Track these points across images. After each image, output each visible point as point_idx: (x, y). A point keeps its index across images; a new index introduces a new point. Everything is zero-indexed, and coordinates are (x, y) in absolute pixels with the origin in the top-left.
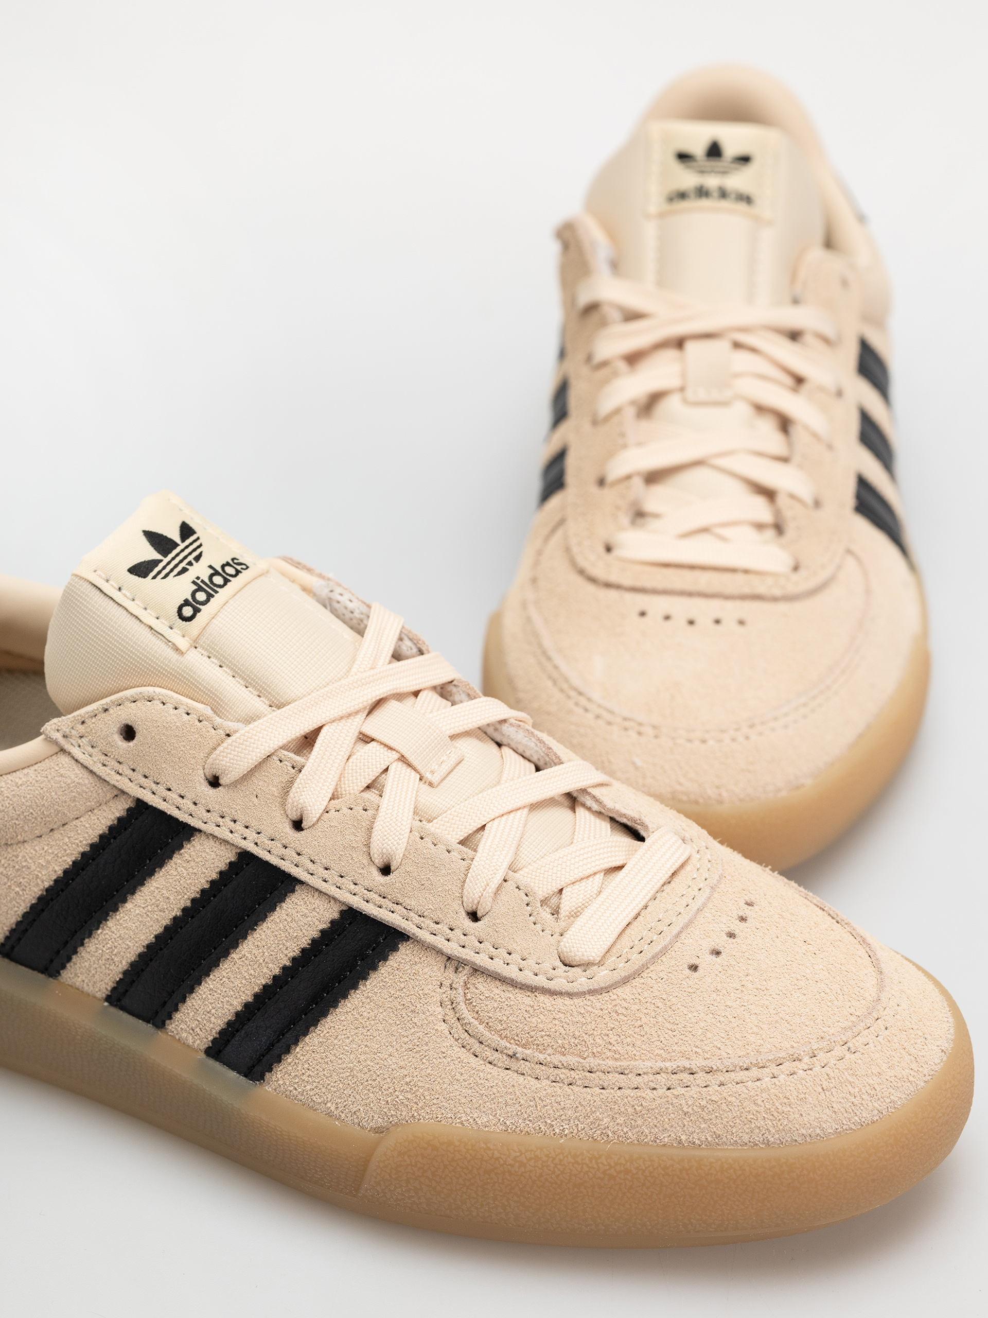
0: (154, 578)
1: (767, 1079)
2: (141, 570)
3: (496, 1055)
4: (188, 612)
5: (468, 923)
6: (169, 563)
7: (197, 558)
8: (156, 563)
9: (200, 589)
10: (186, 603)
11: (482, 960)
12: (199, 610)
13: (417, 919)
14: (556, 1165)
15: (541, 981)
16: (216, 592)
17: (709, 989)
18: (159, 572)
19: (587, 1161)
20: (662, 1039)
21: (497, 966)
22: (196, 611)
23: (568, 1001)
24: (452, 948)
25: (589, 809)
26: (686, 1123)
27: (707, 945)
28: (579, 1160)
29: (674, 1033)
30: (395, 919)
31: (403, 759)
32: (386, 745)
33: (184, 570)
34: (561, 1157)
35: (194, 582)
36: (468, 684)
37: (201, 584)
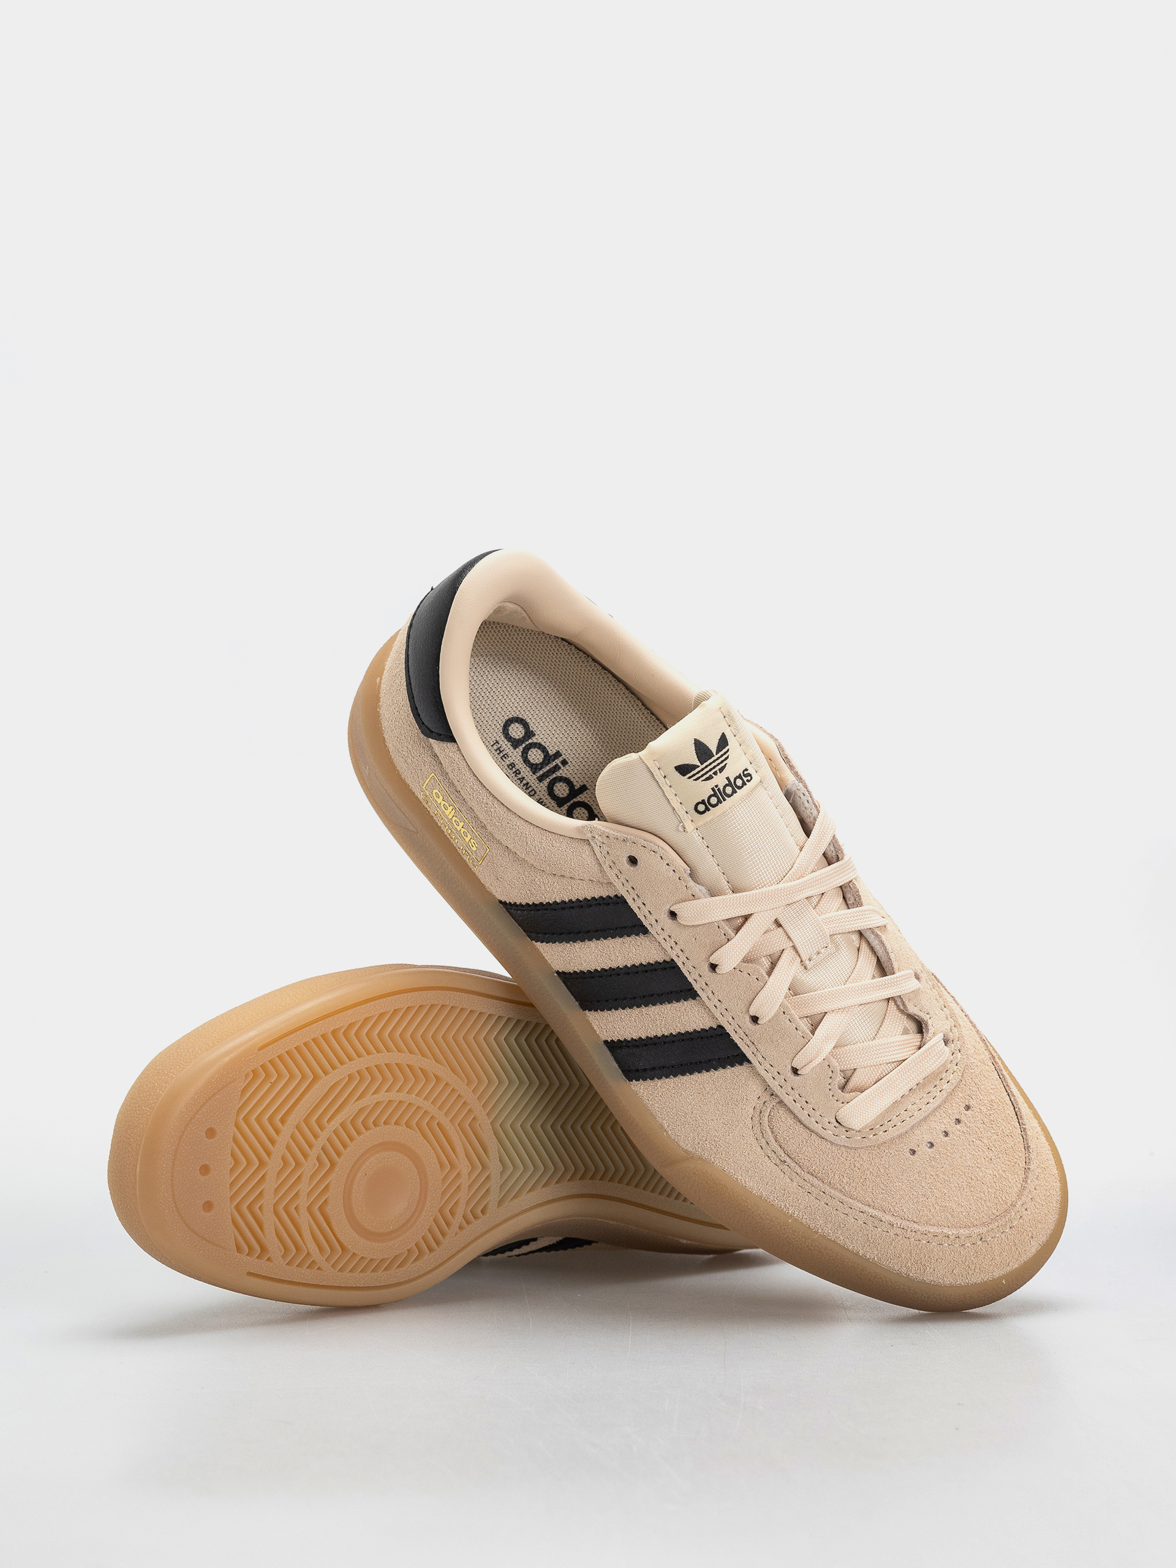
0: (689, 778)
1: (924, 1242)
2: (684, 770)
3: (773, 1154)
4: (701, 808)
5: (790, 1074)
6: (703, 769)
7: (721, 770)
8: (695, 767)
9: (715, 795)
10: (703, 802)
11: (788, 1100)
12: (709, 810)
13: (760, 1059)
14: (781, 1229)
15: (818, 1128)
16: (724, 800)
17: (916, 1171)
18: (694, 775)
19: (800, 1237)
20: (874, 1192)
21: (796, 1108)
22: (707, 809)
23: (829, 1145)
24: (774, 1085)
25: (898, 1006)
26: (866, 1246)
27: (928, 1138)
28: (796, 1234)
29: (883, 1191)
30: (748, 1052)
31: (794, 947)
32: (787, 934)
33: (710, 778)
34: (786, 1227)
35: (713, 789)
36: (858, 891)
37: (717, 791)
